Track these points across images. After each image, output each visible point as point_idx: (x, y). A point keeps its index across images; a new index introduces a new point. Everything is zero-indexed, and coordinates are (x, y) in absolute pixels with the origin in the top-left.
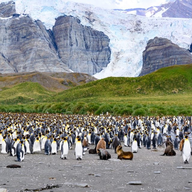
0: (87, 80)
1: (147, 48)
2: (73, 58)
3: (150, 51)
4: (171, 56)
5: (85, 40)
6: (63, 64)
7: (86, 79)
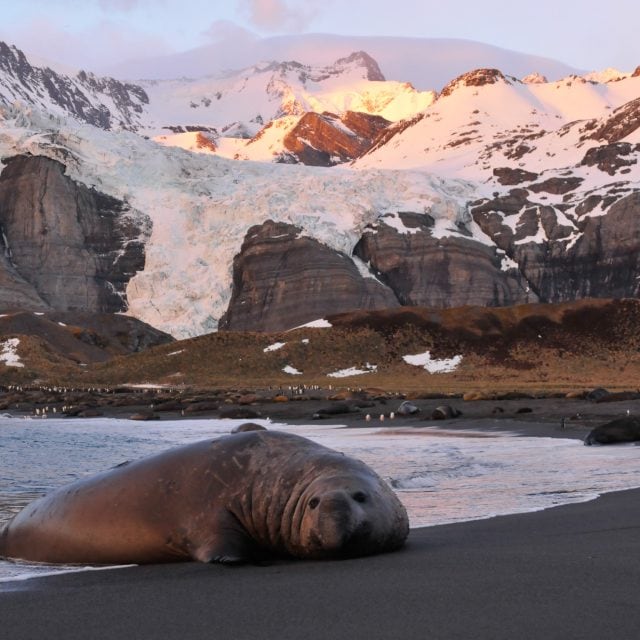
0: (134, 331)
1: (244, 247)
2: (48, 267)
3: (253, 256)
4: (306, 269)
5: (79, 221)
6: (21, 280)
7: (132, 329)
